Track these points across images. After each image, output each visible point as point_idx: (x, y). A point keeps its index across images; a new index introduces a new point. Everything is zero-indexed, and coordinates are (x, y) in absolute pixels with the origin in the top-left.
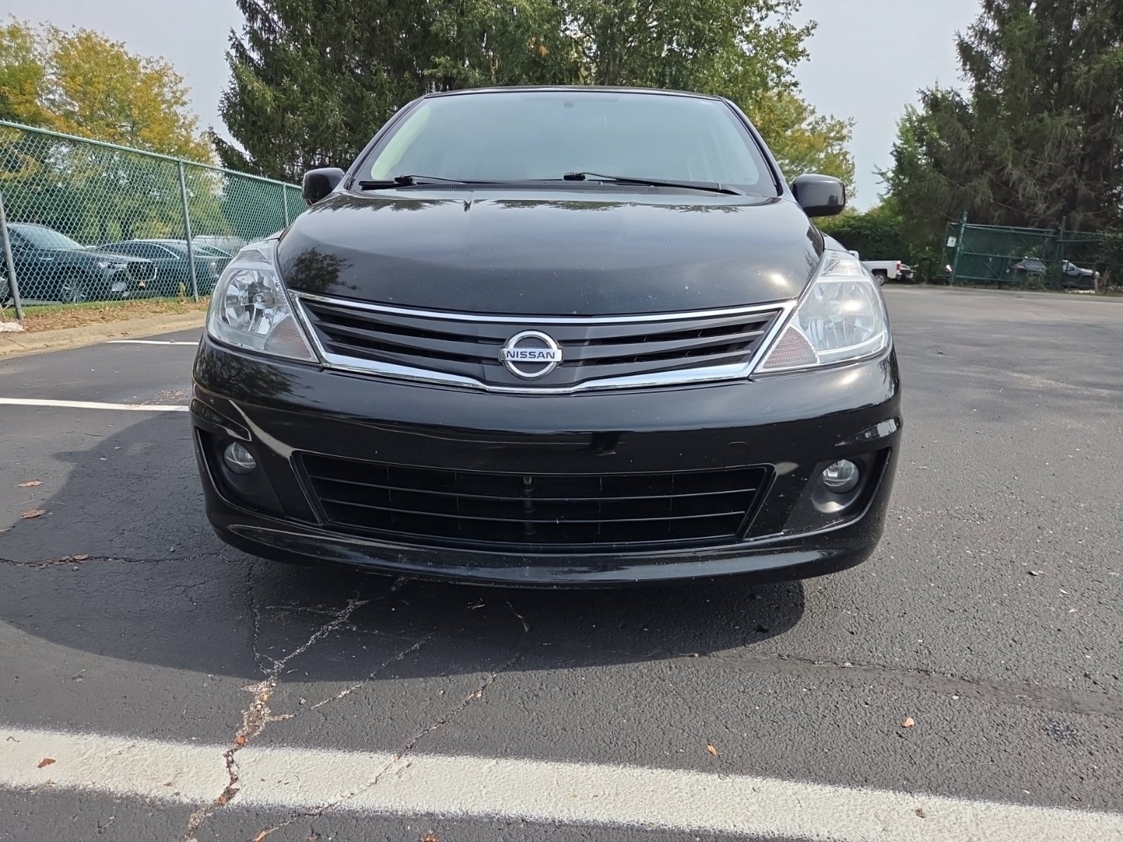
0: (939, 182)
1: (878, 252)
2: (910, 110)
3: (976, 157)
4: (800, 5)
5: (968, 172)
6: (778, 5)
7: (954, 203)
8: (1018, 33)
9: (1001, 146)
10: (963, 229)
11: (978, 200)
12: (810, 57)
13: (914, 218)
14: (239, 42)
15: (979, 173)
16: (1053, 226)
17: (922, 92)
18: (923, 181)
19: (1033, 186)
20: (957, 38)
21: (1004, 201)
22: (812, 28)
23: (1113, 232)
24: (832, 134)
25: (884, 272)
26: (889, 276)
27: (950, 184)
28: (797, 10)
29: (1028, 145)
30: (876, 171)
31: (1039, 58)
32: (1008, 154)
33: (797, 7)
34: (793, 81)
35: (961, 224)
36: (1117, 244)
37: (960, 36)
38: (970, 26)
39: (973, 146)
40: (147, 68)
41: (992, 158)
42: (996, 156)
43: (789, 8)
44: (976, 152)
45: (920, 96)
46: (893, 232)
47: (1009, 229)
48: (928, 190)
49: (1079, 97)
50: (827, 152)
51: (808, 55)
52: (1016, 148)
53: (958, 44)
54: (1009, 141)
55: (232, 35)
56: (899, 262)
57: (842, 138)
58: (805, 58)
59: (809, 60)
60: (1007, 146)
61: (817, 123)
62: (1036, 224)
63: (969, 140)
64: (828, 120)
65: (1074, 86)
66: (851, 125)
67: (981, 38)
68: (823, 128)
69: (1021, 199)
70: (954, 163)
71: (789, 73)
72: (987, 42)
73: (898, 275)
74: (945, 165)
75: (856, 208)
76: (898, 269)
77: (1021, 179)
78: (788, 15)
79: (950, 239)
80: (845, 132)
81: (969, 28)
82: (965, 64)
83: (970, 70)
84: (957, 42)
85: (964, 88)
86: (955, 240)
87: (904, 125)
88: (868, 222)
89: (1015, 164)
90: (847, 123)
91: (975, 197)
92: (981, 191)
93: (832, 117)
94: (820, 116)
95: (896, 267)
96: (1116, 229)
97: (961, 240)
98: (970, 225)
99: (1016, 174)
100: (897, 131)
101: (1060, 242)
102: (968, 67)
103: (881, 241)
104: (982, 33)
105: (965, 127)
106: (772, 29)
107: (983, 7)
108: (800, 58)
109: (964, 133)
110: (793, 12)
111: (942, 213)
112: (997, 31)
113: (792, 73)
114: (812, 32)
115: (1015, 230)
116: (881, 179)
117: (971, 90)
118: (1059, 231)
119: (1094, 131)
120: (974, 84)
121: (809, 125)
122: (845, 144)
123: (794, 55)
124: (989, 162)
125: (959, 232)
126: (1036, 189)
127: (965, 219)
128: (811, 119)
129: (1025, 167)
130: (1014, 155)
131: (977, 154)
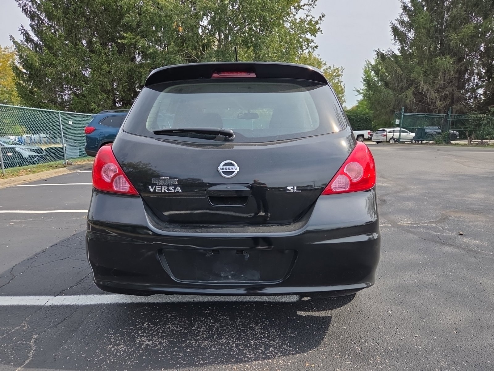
0: (389, 93)
1: (359, 126)
2: (368, 62)
3: (405, 80)
4: (315, 5)
5: (402, 88)
6: (304, 5)
7: (397, 103)
8: (422, 20)
9: (418, 74)
10: (402, 116)
11: (408, 101)
12: (322, 32)
13: (378, 111)
14: (26, 32)
15: (407, 88)
16: (445, 113)
17: (376, 51)
18: (381, 93)
19: (434, 94)
20: (391, 24)
21: (420, 101)
22: (322, 17)
23: (475, 114)
24: (334, 74)
25: (363, 136)
26: (365, 137)
27: (394, 94)
28: (314, 7)
29: (430, 73)
30: (355, 90)
31: (432, 32)
32: (421, 78)
33: (314, 6)
34: (315, 46)
35: (401, 113)
36: (478, 120)
37: (392, 24)
38: (396, 19)
39: (403, 75)
40: (5, 51)
41: (414, 80)
42: (415, 79)
43: (310, 7)
44: (405, 78)
45: (375, 53)
46: (365, 117)
47: (424, 115)
48: (384, 97)
49: (453, 50)
50: (333, 82)
51: (321, 31)
52: (425, 76)
53: (392, 27)
54: (421, 72)
55: (22, 28)
56: (369, 131)
57: (339, 76)
58: (320, 33)
59: (322, 34)
60: (420, 75)
61: (327, 69)
62: (437, 112)
63: (401, 72)
64: (332, 68)
65: (449, 45)
66: (342, 69)
67: (402, 24)
68: (330, 71)
69: (429, 100)
70: (394, 84)
71: (313, 41)
72: (405, 26)
73: (369, 137)
74: (391, 85)
75: (347, 107)
76: (369, 134)
77: (428, 90)
78: (309, 11)
79: (397, 120)
80: (340, 73)
81: (396, 20)
82: (395, 37)
83: (398, 39)
84: (391, 26)
85: (395, 48)
86: (399, 121)
87: (366, 69)
88: (353, 113)
89: (425, 83)
90: (340, 69)
91: (406, 100)
92: (409, 96)
93: (334, 66)
94: (328, 66)
95: (368, 133)
96: (476, 113)
97: (402, 121)
98: (405, 114)
99: (425, 88)
100: (363, 72)
101: (449, 120)
102: (397, 38)
103: (359, 121)
104: (402, 22)
105: (399, 66)
106: (302, 18)
107: (403, 9)
108: (318, 32)
109: (399, 70)
110: (312, 9)
111: (391, 108)
112: (409, 21)
113: (314, 42)
114: (323, 19)
115: (427, 115)
116: (357, 93)
117: (399, 49)
118: (448, 114)
119: (461, 66)
120: (400, 47)
121: (323, 70)
122: (340, 78)
123: (314, 32)
124: (412, 83)
125: (401, 117)
126: (436, 95)
127: (403, 110)
128: (324, 67)
129: (430, 84)
130: (424, 79)
131: (406, 79)
